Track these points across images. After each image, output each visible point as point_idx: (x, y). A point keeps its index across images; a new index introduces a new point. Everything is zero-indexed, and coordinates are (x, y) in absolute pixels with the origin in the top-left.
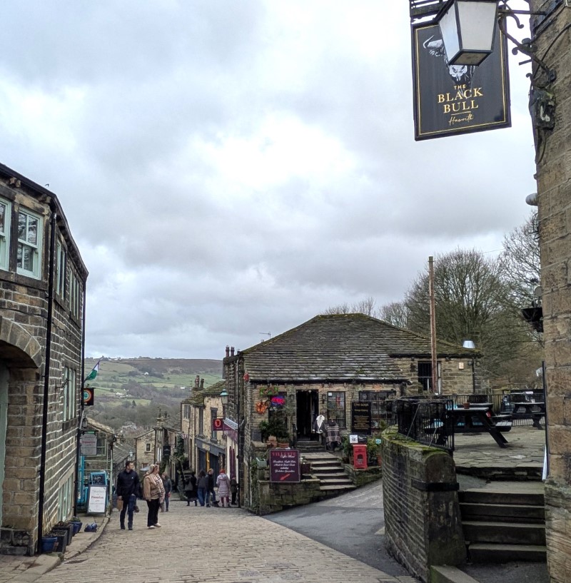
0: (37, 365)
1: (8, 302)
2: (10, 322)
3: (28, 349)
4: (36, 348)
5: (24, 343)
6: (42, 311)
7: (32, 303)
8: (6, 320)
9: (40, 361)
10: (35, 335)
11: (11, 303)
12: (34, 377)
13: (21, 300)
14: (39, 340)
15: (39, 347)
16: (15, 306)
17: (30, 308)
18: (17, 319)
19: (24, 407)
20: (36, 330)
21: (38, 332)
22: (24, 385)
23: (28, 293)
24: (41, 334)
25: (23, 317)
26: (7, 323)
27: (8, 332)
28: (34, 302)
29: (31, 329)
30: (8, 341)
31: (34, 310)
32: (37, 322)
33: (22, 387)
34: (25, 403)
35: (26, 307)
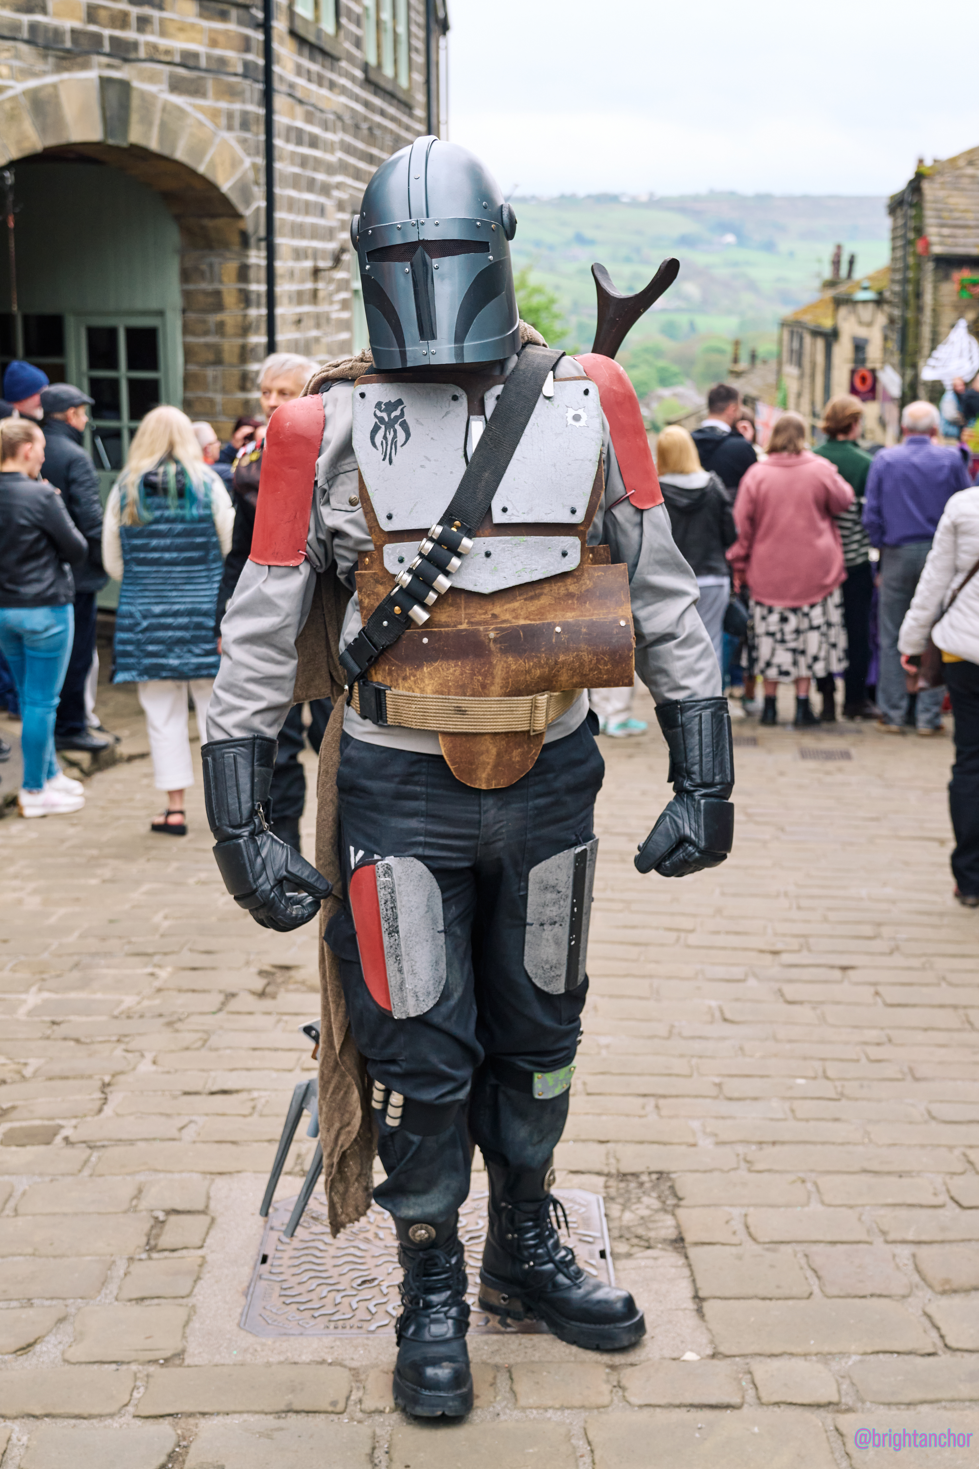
0: (241, 209)
1: (147, 44)
2: (154, 97)
3: (212, 165)
4: (235, 163)
5: (199, 151)
6: (246, 64)
7: (214, 43)
8: (143, 94)
9: (248, 200)
10: (230, 128)
11: (155, 47)
12: (236, 239)
13: (182, 35)
14: (243, 142)
15: (241, 162)
16: (167, 52)
17: (209, 57)
18: (176, 86)
19: (219, 317)
20: (230, 115)
21: (237, 122)
22: (216, 260)
23: (201, 16)
24: (245, 125)
25: (192, 81)
26: (148, 100)
27: (150, 124)
28: (221, 39)
29: (214, 114)
30: (154, 145)
31: (222, 61)
32: (232, 93)
33: (211, 266)
34: (219, 306)
35: (196, 56)
